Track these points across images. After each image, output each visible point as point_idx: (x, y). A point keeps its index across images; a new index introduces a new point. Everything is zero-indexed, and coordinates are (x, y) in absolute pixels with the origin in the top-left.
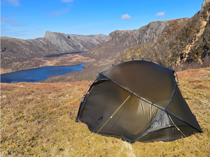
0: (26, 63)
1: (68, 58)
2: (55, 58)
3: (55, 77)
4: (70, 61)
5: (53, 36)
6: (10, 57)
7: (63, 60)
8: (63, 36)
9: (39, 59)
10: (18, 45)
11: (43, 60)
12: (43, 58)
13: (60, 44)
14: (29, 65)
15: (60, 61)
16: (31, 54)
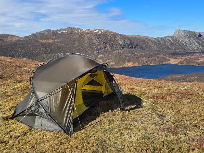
0: (151, 60)
1: (194, 58)
2: (180, 56)
3: (176, 76)
4: (196, 61)
5: (183, 34)
6: (139, 53)
7: (188, 59)
8: (193, 34)
9: (164, 56)
10: (148, 43)
11: (168, 58)
12: (167, 56)
13: (188, 42)
14: (154, 61)
15: (184, 60)
16: (157, 51)
